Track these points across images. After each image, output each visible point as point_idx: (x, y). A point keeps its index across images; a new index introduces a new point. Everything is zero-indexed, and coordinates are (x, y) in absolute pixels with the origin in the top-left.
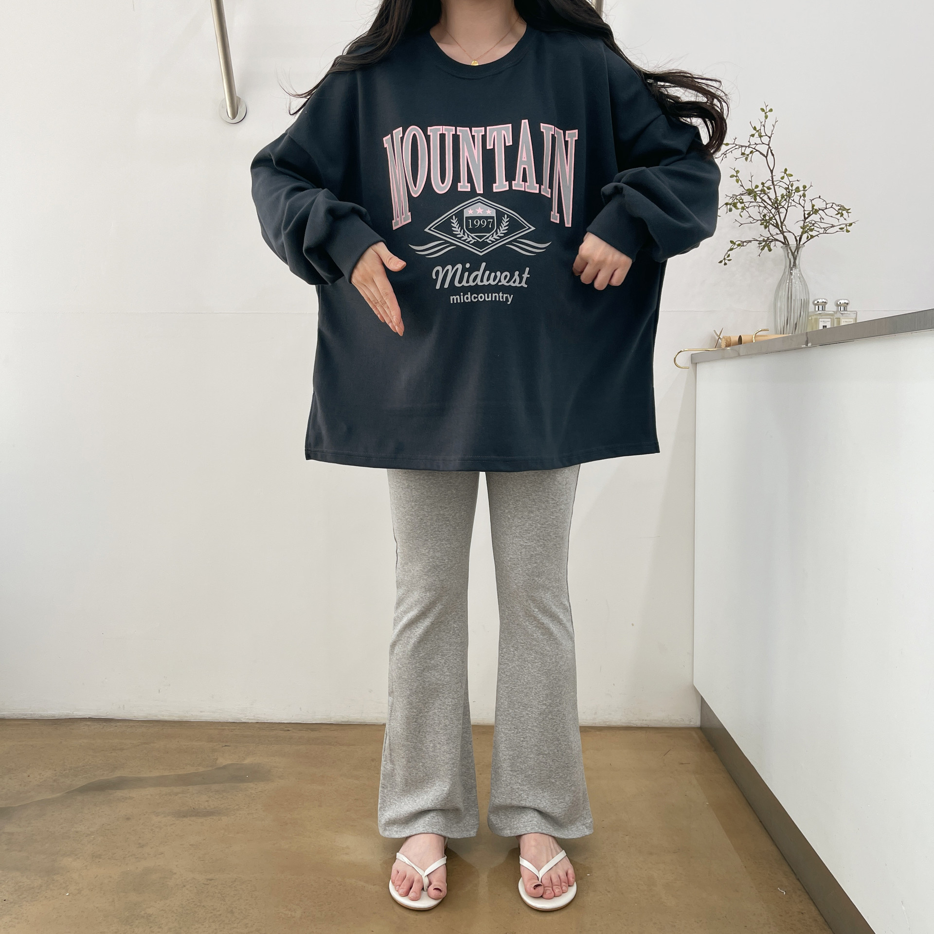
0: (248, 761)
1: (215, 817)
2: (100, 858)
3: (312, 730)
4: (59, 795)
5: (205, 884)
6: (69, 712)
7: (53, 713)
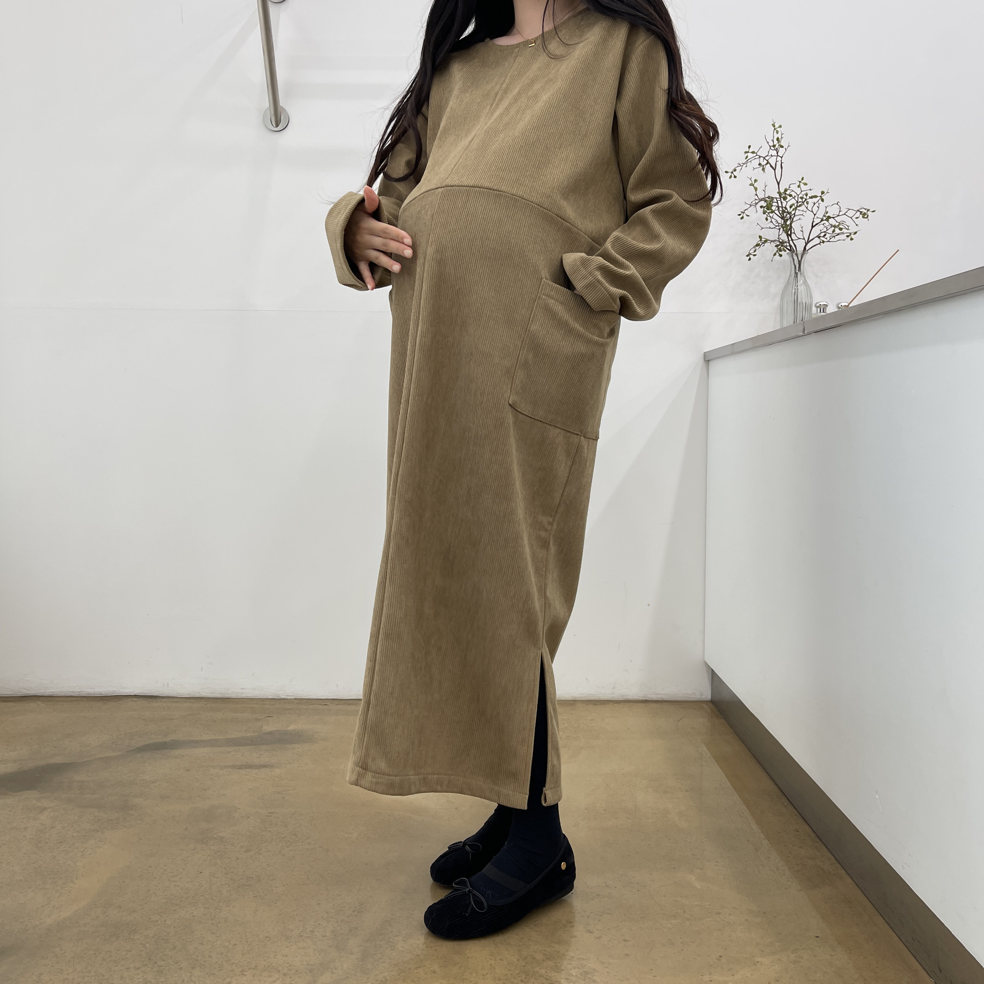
0: (291, 728)
1: (268, 769)
3: (349, 705)
4: (119, 753)
5: (268, 816)
6: (115, 689)
7: (100, 690)
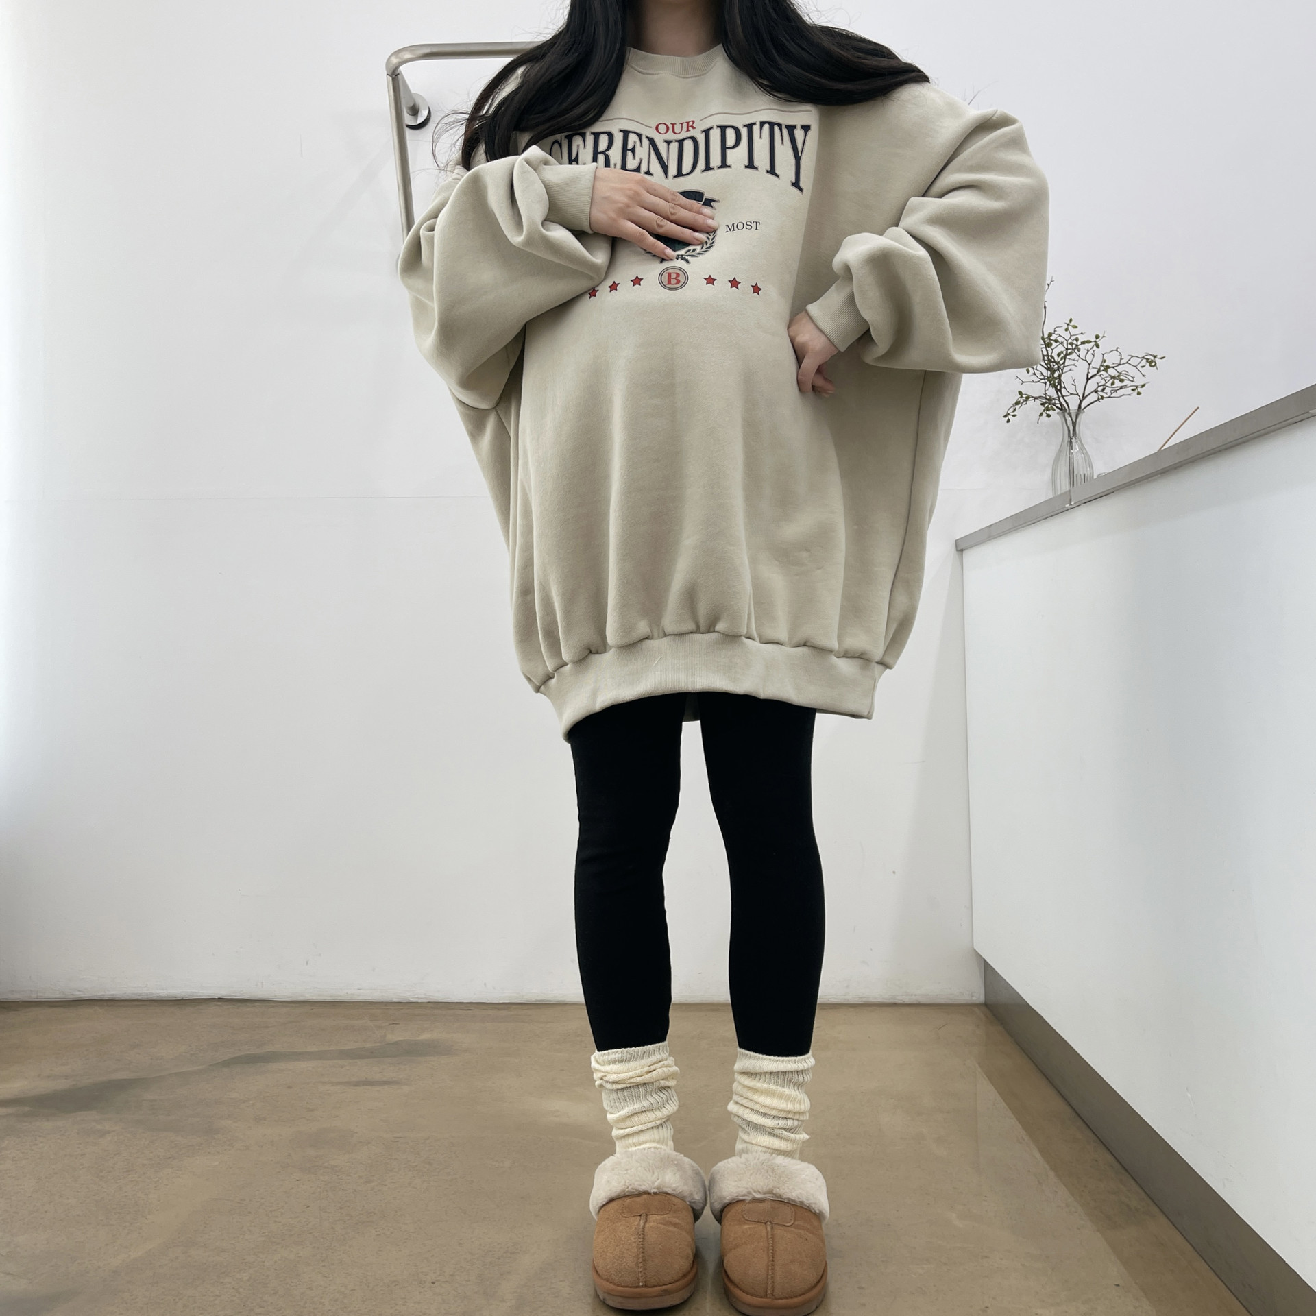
0: (425, 1036)
1: (393, 1087)
2: (265, 1120)
3: (500, 1009)
4: (200, 1067)
5: (394, 1141)
6: (194, 991)
7: (174, 992)
